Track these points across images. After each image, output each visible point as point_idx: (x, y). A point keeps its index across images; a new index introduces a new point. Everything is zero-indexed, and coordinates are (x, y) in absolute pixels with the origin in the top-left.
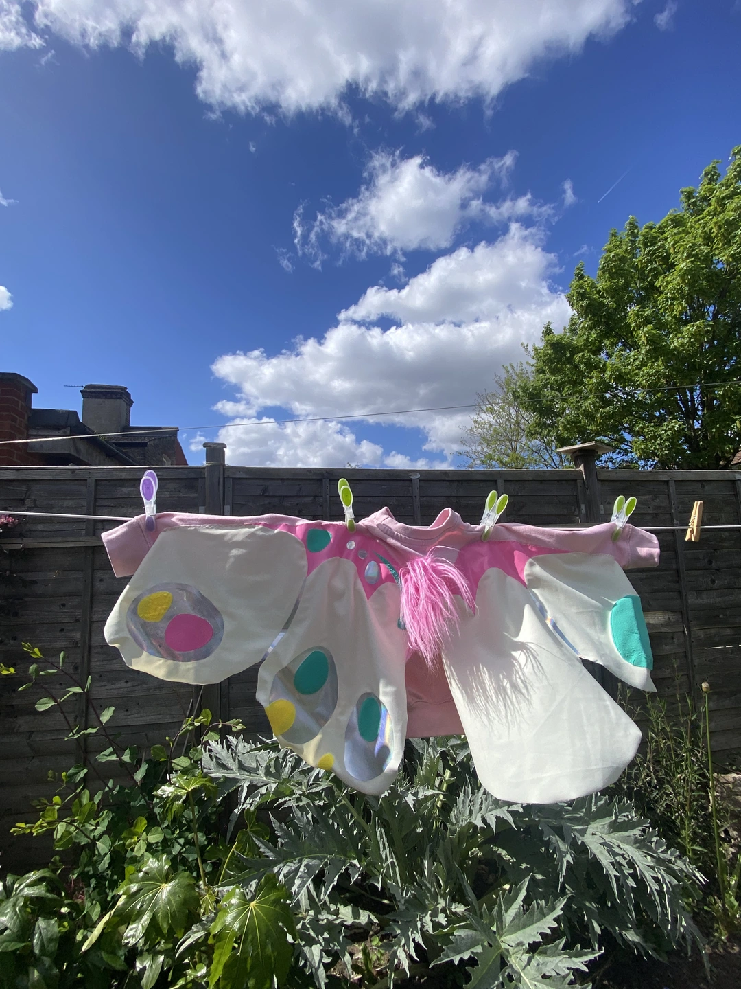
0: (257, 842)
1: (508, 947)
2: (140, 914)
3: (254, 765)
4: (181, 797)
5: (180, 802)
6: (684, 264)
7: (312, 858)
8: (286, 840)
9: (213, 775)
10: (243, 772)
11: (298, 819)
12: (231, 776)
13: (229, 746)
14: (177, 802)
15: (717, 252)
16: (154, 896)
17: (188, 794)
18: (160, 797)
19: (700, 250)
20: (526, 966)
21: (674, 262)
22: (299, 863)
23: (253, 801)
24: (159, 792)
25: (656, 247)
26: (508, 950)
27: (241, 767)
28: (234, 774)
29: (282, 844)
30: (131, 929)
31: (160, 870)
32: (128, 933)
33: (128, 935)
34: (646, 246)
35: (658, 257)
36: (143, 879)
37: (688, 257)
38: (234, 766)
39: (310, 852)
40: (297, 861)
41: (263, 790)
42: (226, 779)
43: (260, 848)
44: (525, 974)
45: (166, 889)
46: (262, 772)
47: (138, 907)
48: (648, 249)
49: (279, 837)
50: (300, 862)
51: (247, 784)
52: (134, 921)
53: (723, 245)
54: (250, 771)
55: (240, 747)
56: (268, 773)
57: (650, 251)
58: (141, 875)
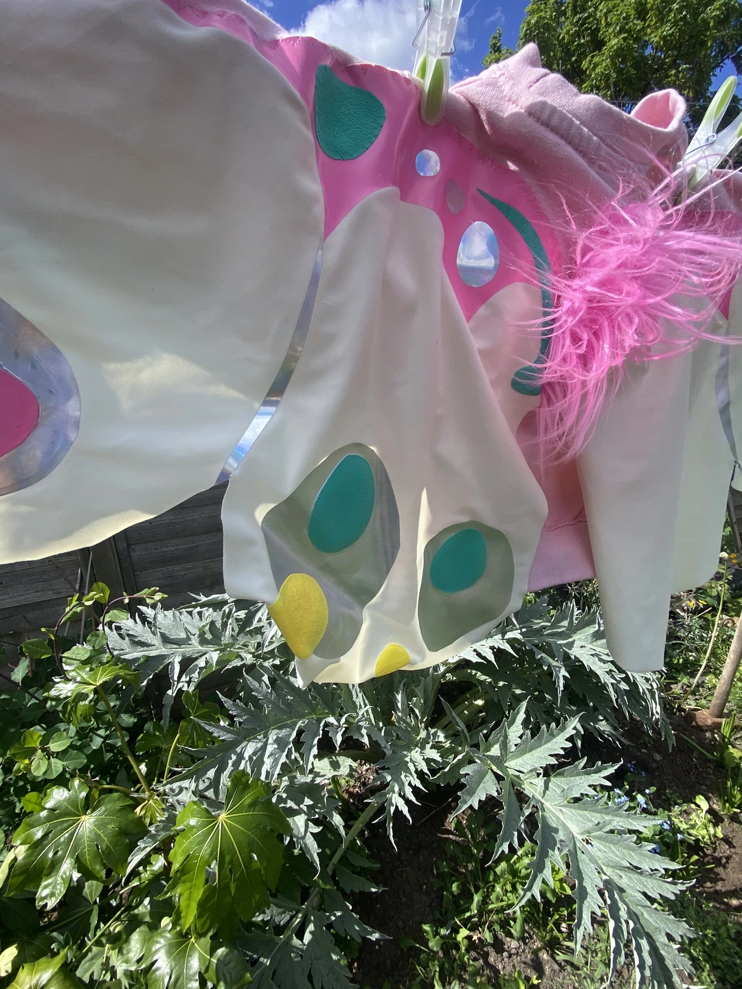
0: (207, 728)
1: (517, 773)
2: (55, 865)
3: (183, 635)
4: (87, 696)
5: (87, 702)
6: (616, 40)
7: (280, 728)
8: (244, 718)
9: (128, 657)
10: (170, 646)
11: (257, 691)
12: (153, 653)
13: (144, 619)
14: (82, 703)
15: (649, 31)
16: (72, 835)
17: (96, 691)
18: (57, 699)
19: (634, 24)
20: (544, 792)
21: (603, 39)
22: (264, 738)
23: (190, 678)
24: (53, 693)
25: (586, 15)
26: (518, 777)
27: (166, 640)
28: (158, 650)
29: (240, 723)
30: (46, 887)
31: (73, 801)
32: (43, 892)
33: (43, 895)
34: (575, 13)
35: (587, 29)
36: (48, 819)
37: (620, 32)
38: (156, 641)
39: (276, 722)
40: (262, 736)
41: (201, 663)
42: (148, 658)
43: (212, 733)
44: (547, 801)
45: (88, 822)
46: (195, 641)
47: (50, 855)
48: (578, 16)
49: (235, 716)
50: (266, 736)
51: (178, 659)
52: (48, 875)
53: (656, 23)
54: (179, 642)
55: (160, 617)
56: (203, 641)
57: (580, 19)
58: (44, 814)
